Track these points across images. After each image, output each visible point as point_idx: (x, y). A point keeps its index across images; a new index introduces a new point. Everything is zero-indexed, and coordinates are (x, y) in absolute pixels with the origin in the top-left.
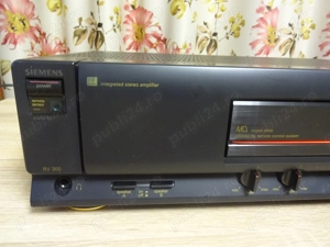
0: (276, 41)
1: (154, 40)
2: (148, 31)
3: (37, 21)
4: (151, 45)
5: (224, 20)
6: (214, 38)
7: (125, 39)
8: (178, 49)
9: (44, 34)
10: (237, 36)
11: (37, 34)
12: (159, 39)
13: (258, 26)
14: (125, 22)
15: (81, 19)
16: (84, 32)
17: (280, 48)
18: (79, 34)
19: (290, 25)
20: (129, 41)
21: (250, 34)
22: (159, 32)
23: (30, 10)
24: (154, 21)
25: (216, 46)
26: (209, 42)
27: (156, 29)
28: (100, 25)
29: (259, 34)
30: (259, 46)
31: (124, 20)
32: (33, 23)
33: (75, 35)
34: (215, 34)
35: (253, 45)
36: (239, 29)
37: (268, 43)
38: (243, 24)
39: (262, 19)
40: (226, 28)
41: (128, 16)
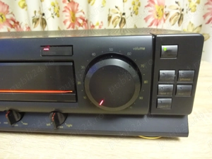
0: (167, 15)
1: (81, 21)
2: (77, 15)
4: (80, 25)
5: (129, 4)
6: (123, 16)
7: (65, 22)
8: (93, 26)
10: (137, 14)
12: (84, 20)
13: (148, 5)
14: (65, 11)
15: (35, 12)
16: (38, 19)
17: (170, 20)
18: (35, 21)
19: (177, 3)
20: (68, 23)
21: (144, 12)
22: (84, 16)
23: (5, 9)
24: (80, 8)
25: (125, 22)
26: (120, 19)
27: (81, 14)
29: (150, 11)
31: (64, 9)
32: (8, 17)
33: (33, 22)
34: (124, 14)
35: (146, 19)
36: (137, 9)
37: (157, 17)
38: (139, 5)
40: (130, 9)
41: (66, 7)
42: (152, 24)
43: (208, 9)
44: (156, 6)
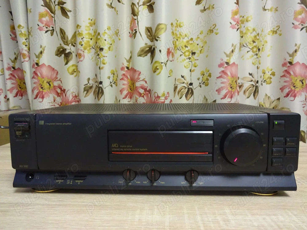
0: (240, 87)
1: (142, 91)
2: (138, 84)
3: (59, 82)
4: (140, 95)
5: (197, 74)
6: (190, 87)
7: (121, 91)
8: (158, 97)
9: (64, 90)
10: (207, 85)
11: (59, 91)
12: (145, 90)
13: (220, 77)
14: (122, 79)
15: (89, 79)
16: (91, 87)
17: (245, 92)
18: (87, 89)
19: (250, 74)
20: (125, 92)
21: (216, 83)
22: (146, 85)
23: (55, 76)
24: (142, 77)
25: (192, 93)
26: (187, 89)
27: (143, 83)
28: (101, 83)
29: (222, 83)
30: (224, 92)
31: (121, 77)
32: (56, 84)
33: (85, 90)
34: (191, 84)
35: (219, 91)
36: (207, 79)
37: (230, 90)
38: (210, 75)
39: (223, 72)
40: (199, 79)
41: (124, 74)
42: (225, 97)
43: (285, 82)
44: (230, 77)
